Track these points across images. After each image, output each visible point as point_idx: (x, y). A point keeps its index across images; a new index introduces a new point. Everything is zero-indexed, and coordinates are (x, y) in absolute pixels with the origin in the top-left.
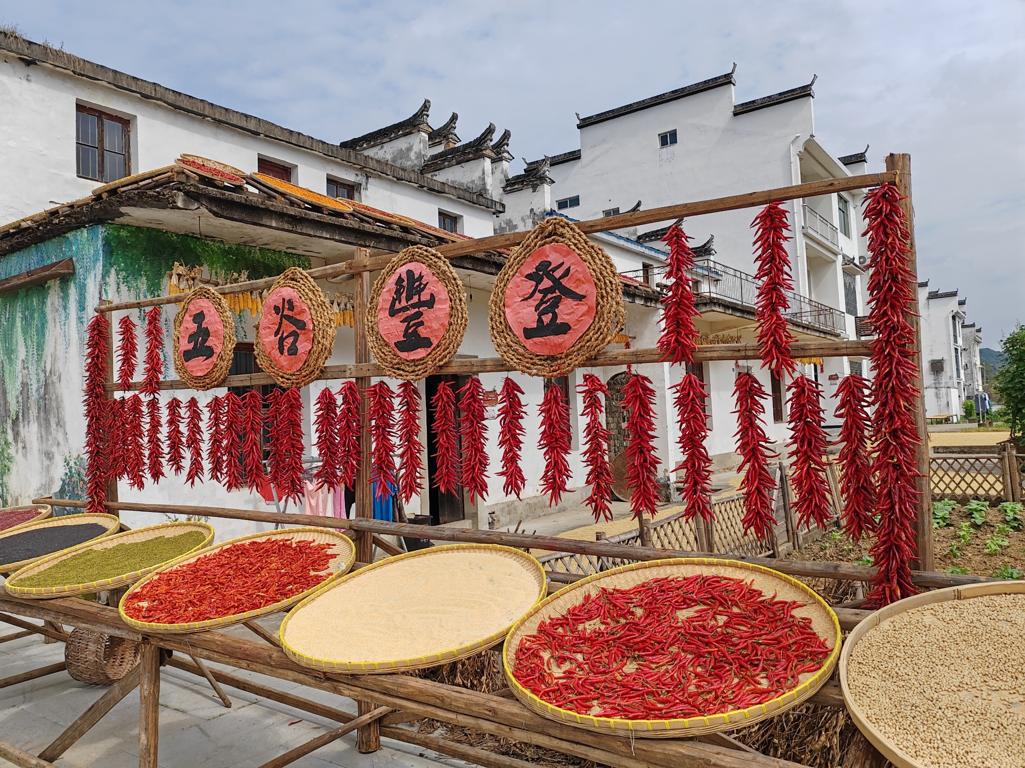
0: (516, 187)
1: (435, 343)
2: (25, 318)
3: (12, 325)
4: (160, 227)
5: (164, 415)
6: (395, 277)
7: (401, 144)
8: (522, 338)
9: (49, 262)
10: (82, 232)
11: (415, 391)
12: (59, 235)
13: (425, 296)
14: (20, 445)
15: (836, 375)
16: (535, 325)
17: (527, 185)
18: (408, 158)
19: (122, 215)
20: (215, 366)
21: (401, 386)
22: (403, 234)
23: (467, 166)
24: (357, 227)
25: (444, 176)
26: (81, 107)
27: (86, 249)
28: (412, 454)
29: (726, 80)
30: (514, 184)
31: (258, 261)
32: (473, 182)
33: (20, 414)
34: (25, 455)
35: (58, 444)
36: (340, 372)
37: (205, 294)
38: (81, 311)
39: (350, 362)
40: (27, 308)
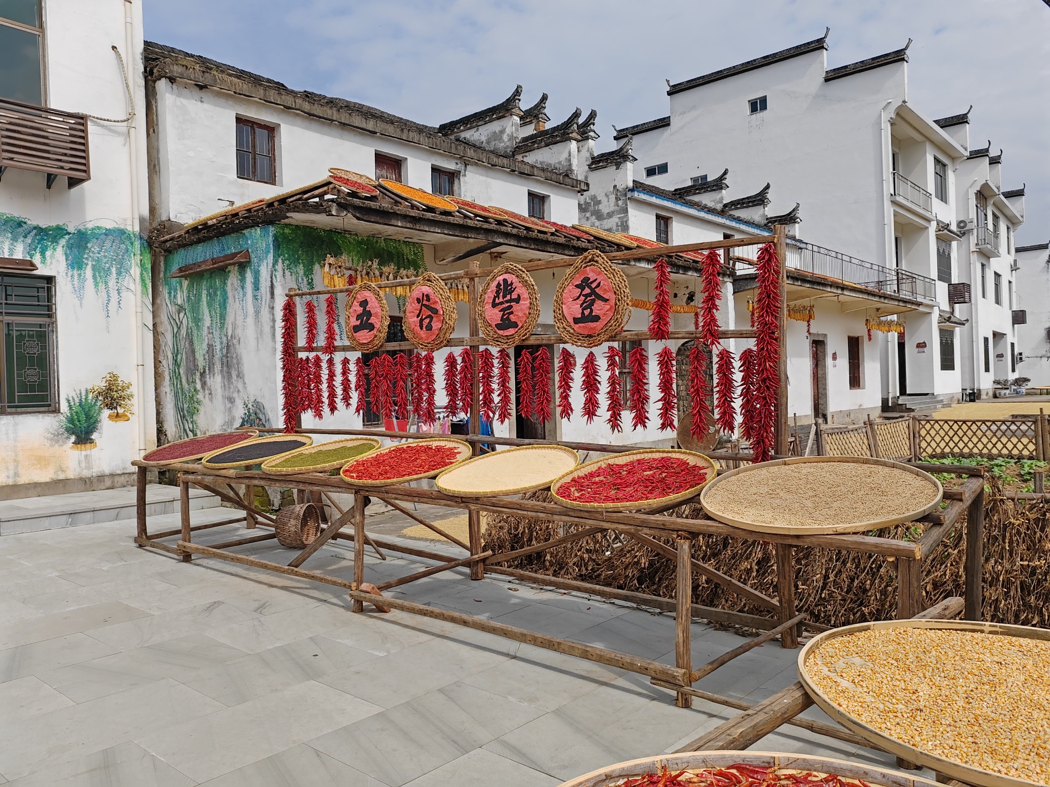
0: (601, 164)
1: (520, 325)
2: (209, 295)
3: (199, 300)
4: (313, 225)
5: (338, 369)
6: (495, 283)
7: (495, 126)
8: (572, 324)
9: (229, 252)
10: (256, 230)
11: (508, 356)
12: (237, 232)
13: (514, 296)
14: (207, 392)
15: (924, 343)
16: (580, 316)
17: (611, 163)
18: (500, 139)
19: (288, 217)
20: (376, 336)
21: (499, 351)
22: (498, 227)
23: (554, 147)
24: (461, 223)
25: (532, 158)
26: (239, 120)
27: (260, 243)
28: (505, 394)
29: (818, 45)
30: (599, 162)
31: (383, 249)
32: (560, 163)
33: (207, 368)
34: (211, 400)
35: (239, 391)
36: (460, 342)
37: (368, 288)
38: (256, 290)
39: (465, 334)
40: (211, 287)
